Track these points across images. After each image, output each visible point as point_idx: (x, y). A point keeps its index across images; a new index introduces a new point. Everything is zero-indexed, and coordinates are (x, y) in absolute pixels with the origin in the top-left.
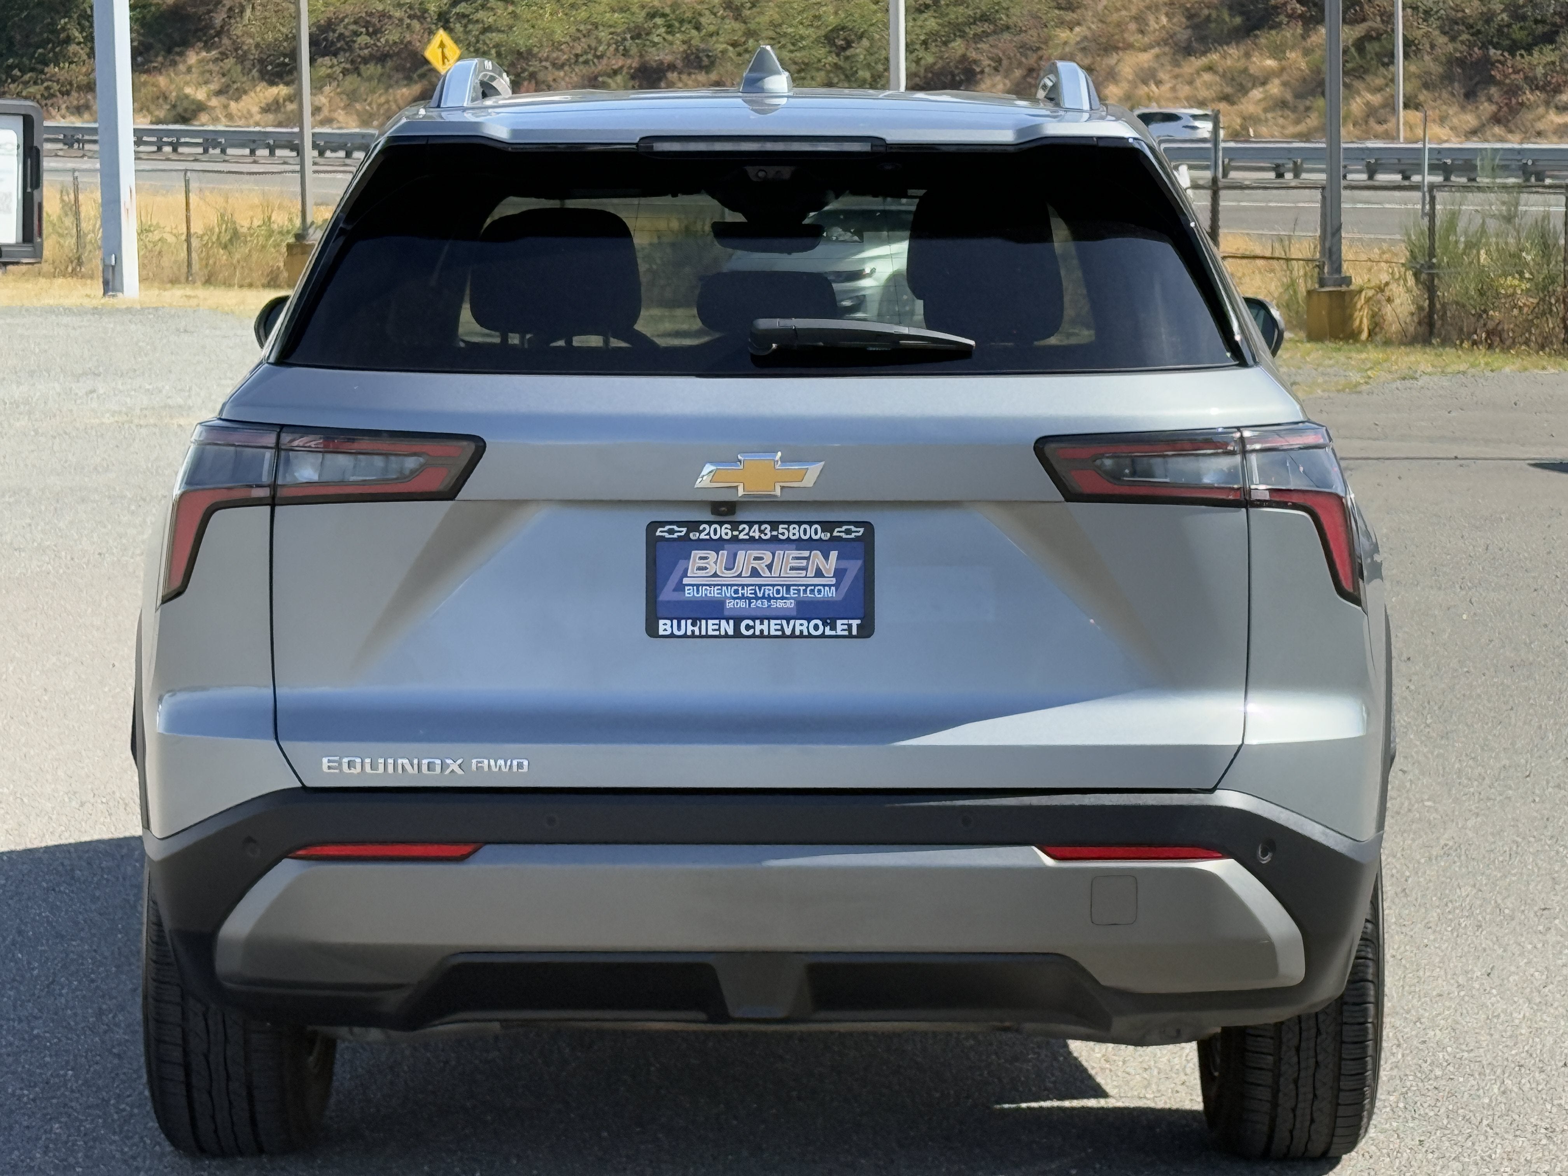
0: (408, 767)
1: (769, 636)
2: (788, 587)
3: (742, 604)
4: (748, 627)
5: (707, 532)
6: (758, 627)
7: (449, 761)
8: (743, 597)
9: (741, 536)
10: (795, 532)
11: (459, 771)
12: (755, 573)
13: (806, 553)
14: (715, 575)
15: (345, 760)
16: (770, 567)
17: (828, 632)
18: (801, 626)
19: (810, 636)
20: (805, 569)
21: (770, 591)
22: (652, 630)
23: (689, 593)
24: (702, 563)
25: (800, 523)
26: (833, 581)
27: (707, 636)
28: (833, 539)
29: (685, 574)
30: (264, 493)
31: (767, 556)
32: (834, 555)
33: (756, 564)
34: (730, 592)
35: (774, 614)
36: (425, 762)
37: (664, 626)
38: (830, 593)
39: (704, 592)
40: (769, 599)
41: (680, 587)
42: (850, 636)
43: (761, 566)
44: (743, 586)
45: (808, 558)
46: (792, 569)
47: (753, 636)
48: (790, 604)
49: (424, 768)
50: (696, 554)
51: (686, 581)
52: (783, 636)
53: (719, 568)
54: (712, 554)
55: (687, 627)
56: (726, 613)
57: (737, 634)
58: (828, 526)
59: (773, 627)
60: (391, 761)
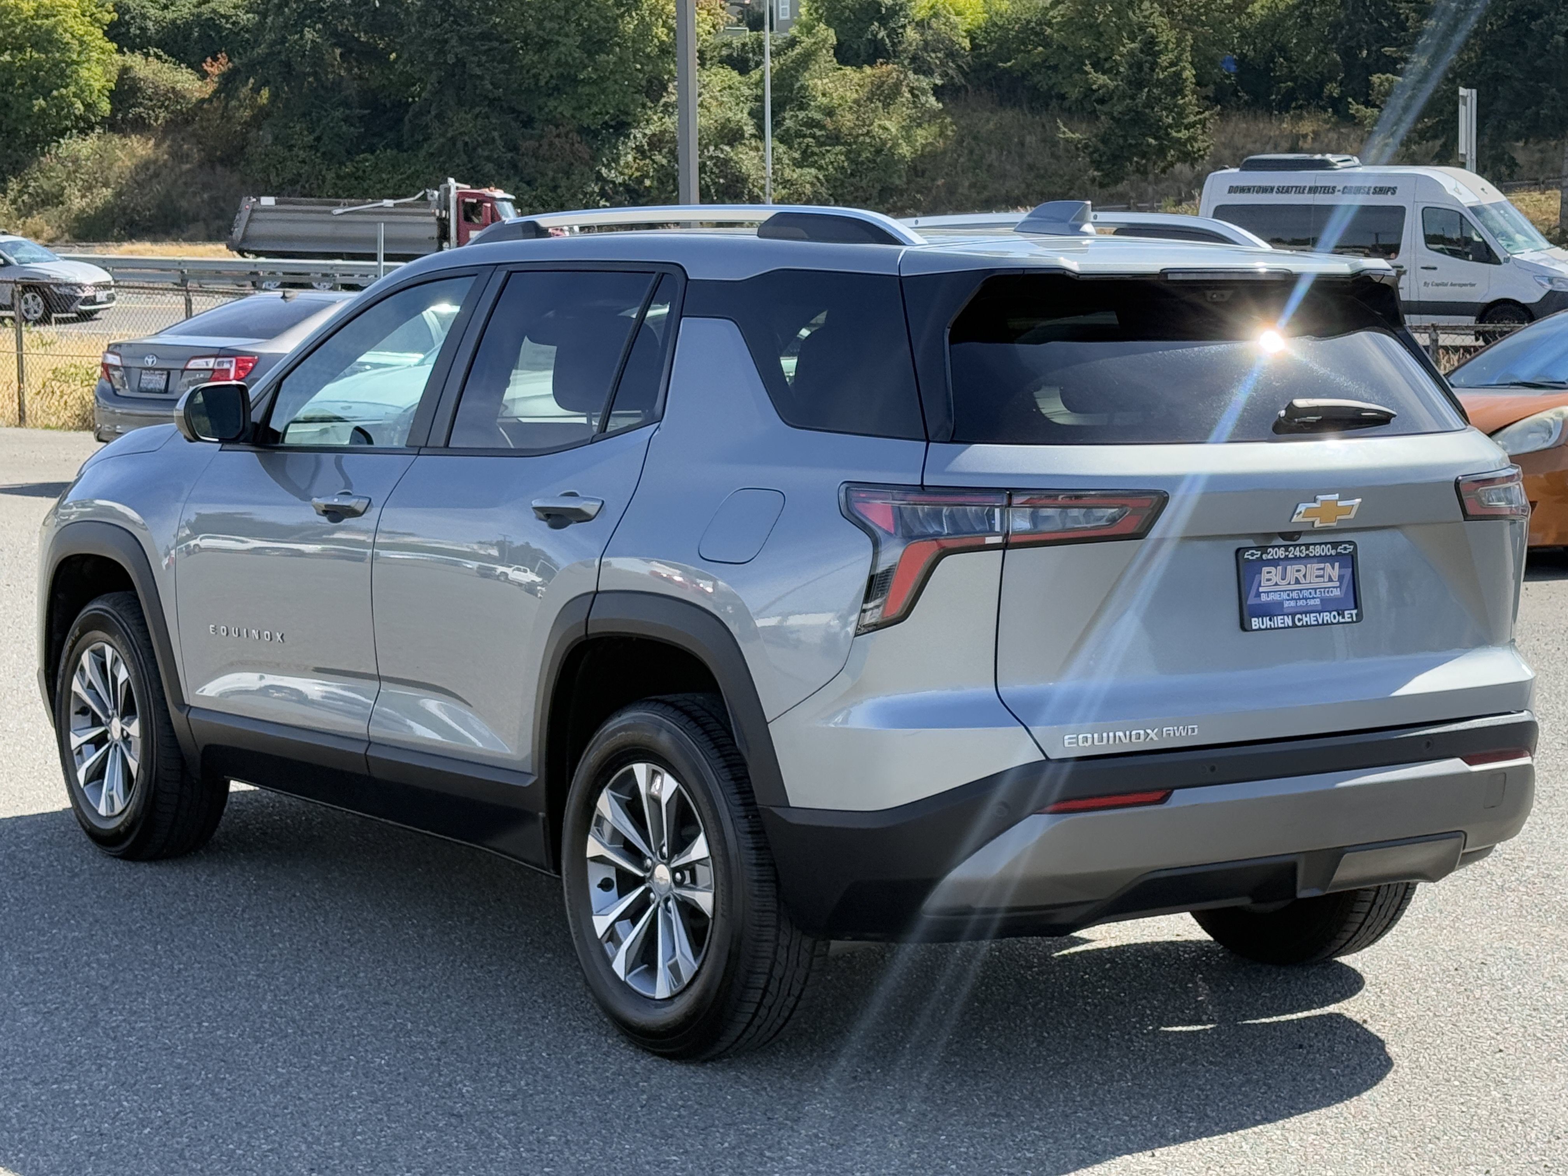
0: (1123, 738)
1: (1311, 625)
2: (1315, 589)
3: (1293, 603)
4: (1299, 620)
5: (1272, 553)
6: (1305, 619)
7: (1149, 731)
8: (1292, 599)
9: (1291, 556)
10: (1318, 551)
11: (1156, 739)
12: (1297, 581)
13: (1322, 566)
14: (1276, 584)
15: (1080, 737)
16: (1305, 576)
17: (1342, 620)
18: (1327, 617)
19: (1332, 624)
20: (1322, 576)
21: (1306, 594)
22: (1244, 626)
23: (1264, 598)
24: (1268, 576)
25: (1320, 544)
26: (1338, 584)
27: (1279, 628)
28: (1338, 554)
29: (1260, 586)
30: (998, 540)
31: (1302, 567)
32: (1337, 565)
33: (1297, 574)
34: (1285, 596)
35: (1310, 609)
36: (1134, 733)
37: (1255, 623)
38: (1337, 593)
39: (1273, 597)
40: (1306, 599)
41: (1258, 594)
42: (1353, 622)
43: (1300, 575)
44: (1292, 591)
45: (1323, 569)
46: (1317, 577)
47: (1303, 626)
48: (1317, 602)
49: (1133, 737)
50: (1265, 569)
51: (1261, 589)
52: (1318, 625)
53: (1276, 579)
54: (1273, 569)
55: (1267, 622)
56: (1286, 611)
57: (1294, 626)
58: (1335, 545)
59: (1310, 619)
60: (1111, 734)
